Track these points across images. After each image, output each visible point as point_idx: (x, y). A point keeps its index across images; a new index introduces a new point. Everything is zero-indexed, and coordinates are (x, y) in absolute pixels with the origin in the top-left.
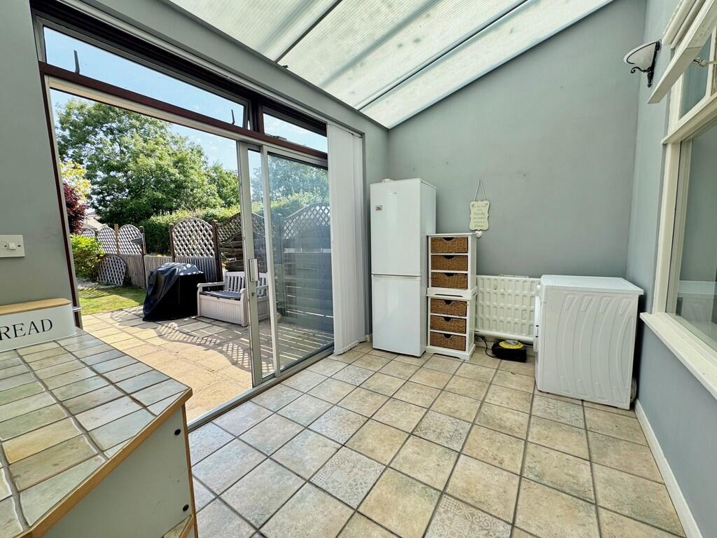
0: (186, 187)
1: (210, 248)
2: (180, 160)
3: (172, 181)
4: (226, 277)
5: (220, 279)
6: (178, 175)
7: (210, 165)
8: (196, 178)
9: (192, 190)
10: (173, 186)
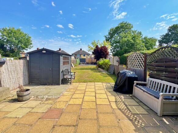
0: (135, 45)
1: (142, 65)
2: (134, 37)
3: (131, 44)
4: (149, 80)
5: (145, 80)
6: (132, 42)
7: (143, 37)
8: (138, 42)
9: (136, 46)
10: (131, 45)
